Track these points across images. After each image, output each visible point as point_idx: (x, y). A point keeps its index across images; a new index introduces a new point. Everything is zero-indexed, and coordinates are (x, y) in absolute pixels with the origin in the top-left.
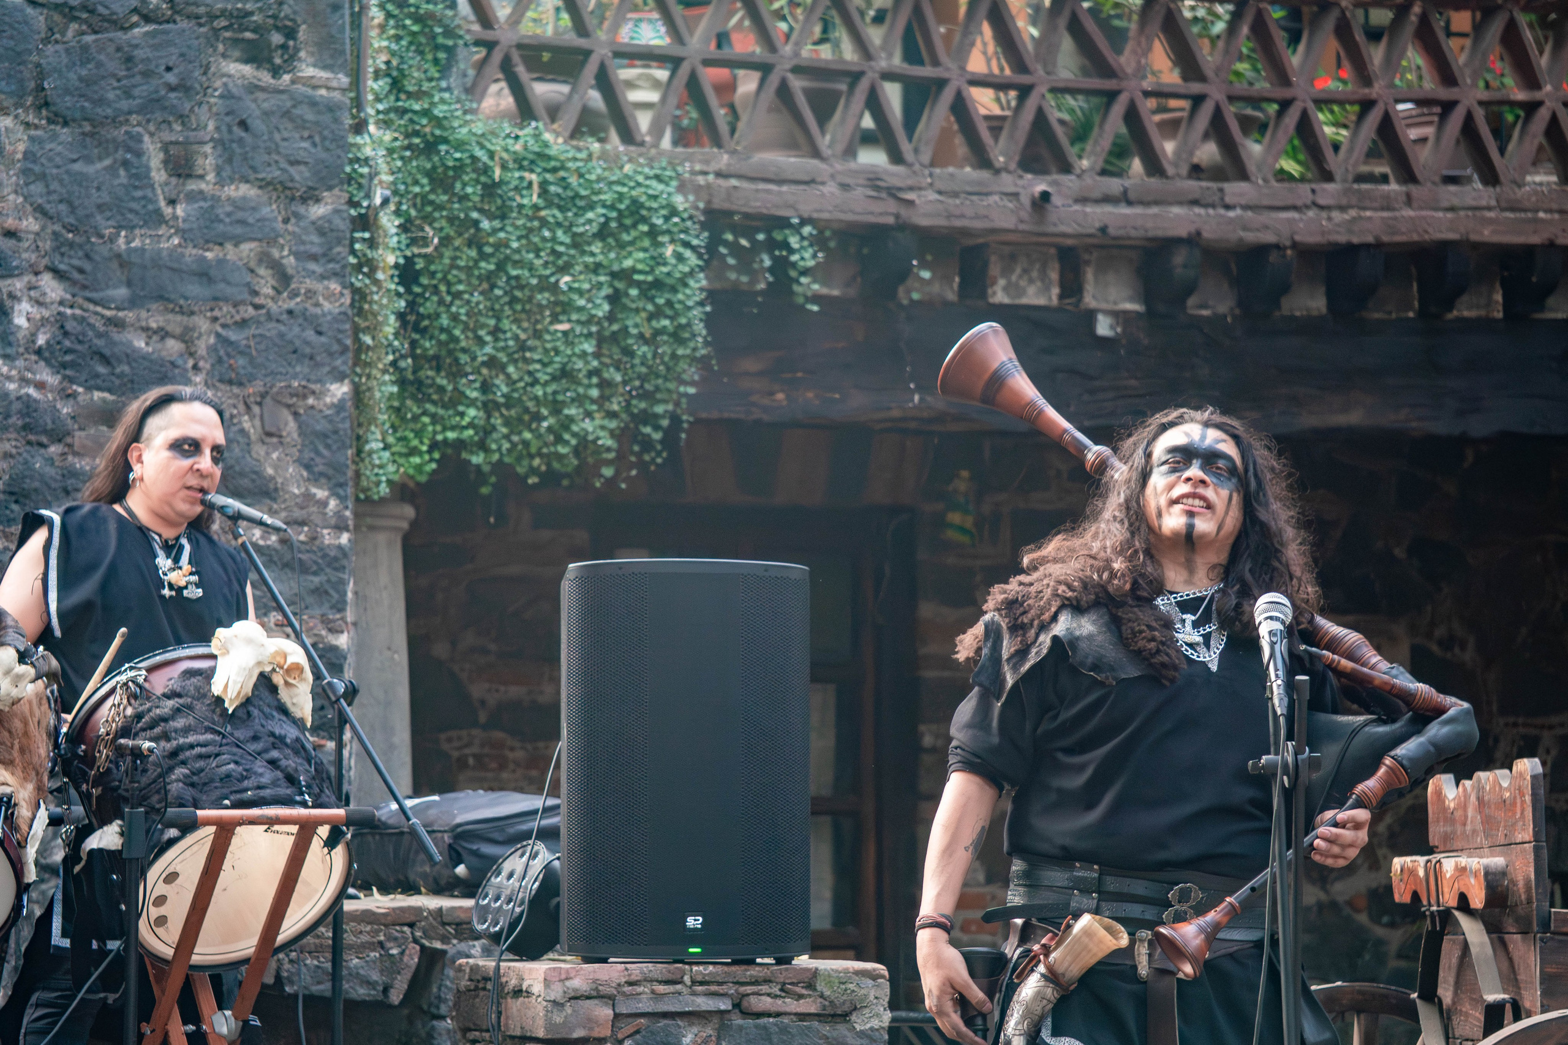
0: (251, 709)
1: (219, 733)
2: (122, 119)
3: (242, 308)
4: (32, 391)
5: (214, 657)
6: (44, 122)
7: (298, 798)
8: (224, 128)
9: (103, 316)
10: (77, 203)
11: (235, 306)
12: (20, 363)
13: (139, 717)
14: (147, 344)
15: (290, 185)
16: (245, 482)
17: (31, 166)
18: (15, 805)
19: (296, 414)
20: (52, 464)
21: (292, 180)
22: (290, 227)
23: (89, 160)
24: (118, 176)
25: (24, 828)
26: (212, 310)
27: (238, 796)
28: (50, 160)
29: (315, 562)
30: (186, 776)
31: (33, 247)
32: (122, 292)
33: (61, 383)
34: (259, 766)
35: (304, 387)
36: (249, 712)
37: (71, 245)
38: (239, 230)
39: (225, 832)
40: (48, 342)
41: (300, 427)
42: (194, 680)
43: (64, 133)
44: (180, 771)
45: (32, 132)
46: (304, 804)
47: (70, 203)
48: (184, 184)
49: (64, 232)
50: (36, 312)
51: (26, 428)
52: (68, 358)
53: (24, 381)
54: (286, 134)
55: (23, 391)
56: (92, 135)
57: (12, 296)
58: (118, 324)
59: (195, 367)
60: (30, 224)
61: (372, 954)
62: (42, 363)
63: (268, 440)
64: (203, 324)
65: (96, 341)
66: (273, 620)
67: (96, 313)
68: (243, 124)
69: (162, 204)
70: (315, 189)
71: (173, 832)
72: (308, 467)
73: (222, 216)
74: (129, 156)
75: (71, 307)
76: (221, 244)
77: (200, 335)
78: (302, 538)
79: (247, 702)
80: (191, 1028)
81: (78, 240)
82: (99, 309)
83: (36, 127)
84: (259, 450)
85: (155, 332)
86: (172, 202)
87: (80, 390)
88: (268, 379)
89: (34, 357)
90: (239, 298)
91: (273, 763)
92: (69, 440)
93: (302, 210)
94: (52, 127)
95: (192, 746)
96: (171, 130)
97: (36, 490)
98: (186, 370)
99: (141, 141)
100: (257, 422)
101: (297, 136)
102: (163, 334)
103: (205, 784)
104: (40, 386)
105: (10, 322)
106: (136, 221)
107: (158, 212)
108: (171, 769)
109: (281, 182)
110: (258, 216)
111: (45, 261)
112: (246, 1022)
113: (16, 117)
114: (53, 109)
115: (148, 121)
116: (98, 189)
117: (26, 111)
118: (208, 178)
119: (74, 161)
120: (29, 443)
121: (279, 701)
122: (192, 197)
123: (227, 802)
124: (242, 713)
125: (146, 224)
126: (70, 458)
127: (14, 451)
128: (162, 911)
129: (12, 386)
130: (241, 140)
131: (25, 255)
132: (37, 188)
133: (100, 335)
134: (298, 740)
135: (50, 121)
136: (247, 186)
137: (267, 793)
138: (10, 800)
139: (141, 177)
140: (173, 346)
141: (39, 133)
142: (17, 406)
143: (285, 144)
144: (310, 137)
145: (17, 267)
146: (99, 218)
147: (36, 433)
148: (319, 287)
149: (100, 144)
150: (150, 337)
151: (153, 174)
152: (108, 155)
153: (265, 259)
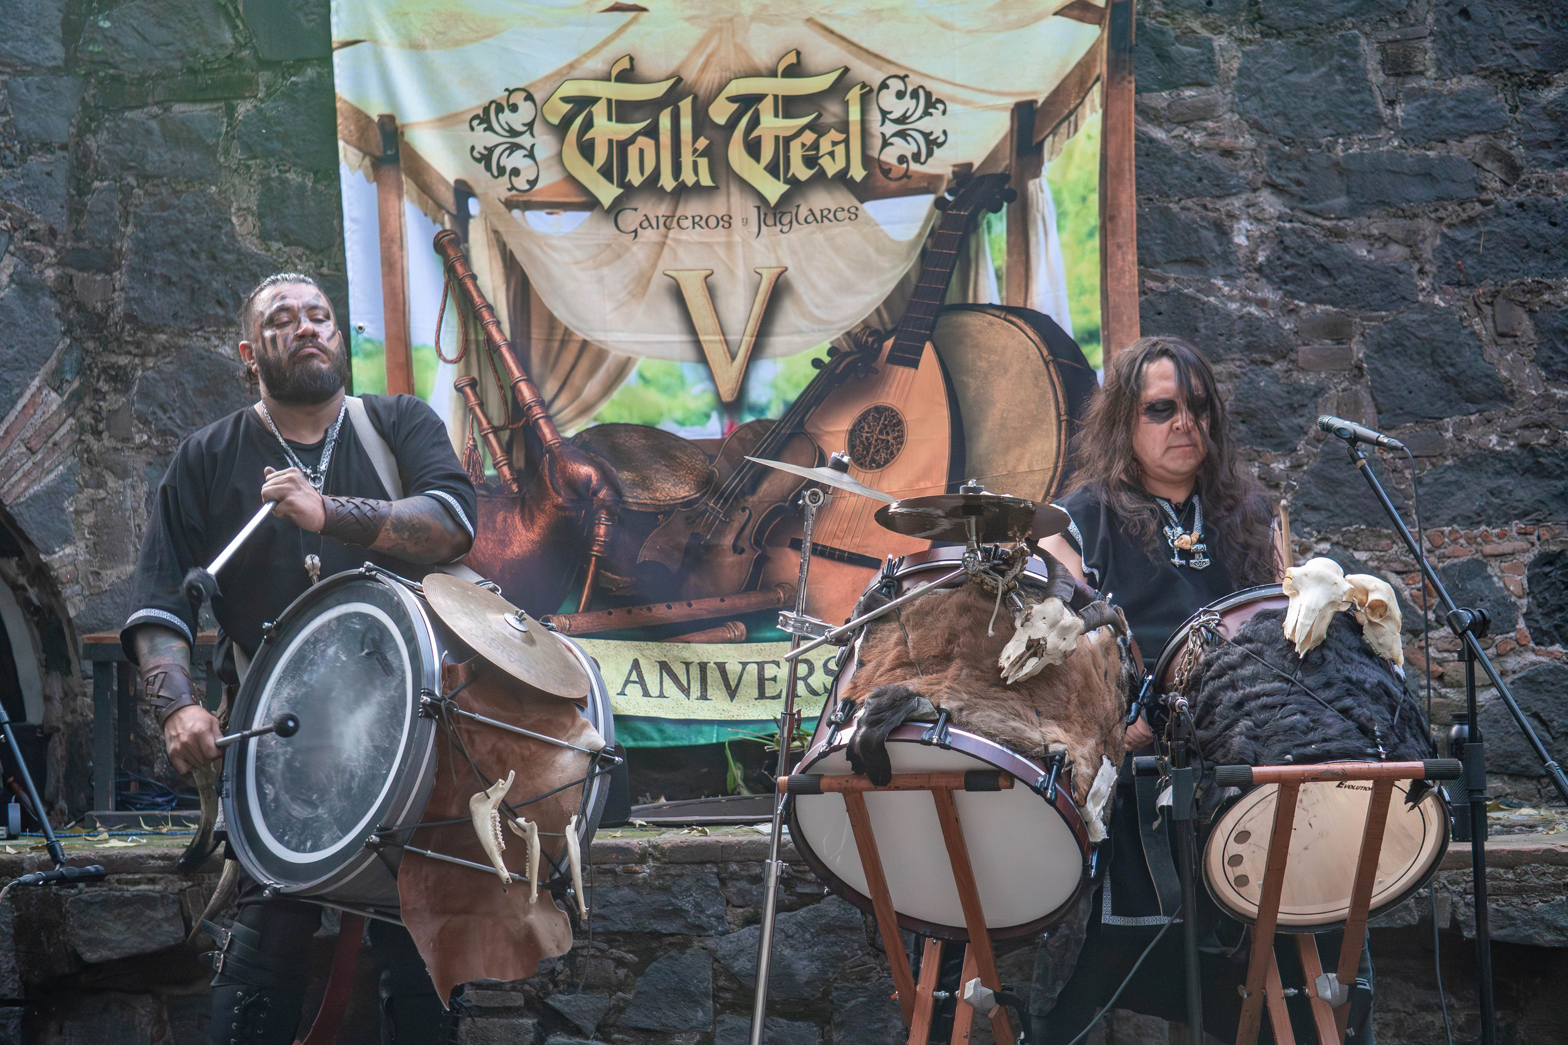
0: (1326, 652)
1: (1288, 681)
2: (1336, 23)
3: (1468, 206)
4: (1253, 310)
5: (1285, 598)
6: (1258, 36)
7: (1370, 751)
8: (1444, 21)
9: (1322, 227)
10: (1291, 116)
11: (1461, 204)
12: (1241, 282)
13: (1208, 664)
14: (1369, 252)
15: (1517, 71)
16: (1478, 387)
17: (1245, 82)
18: (1071, 763)
19: (1531, 312)
20: (1277, 382)
21: (1520, 66)
22: (1518, 116)
23: (1303, 69)
24: (1334, 82)
25: (1083, 786)
26: (1437, 210)
27: (1301, 750)
28: (1264, 74)
29: (1558, 465)
30: (1249, 729)
31: (1251, 164)
32: (1342, 200)
33: (1282, 299)
34: (1329, 716)
35: (1539, 282)
36: (1323, 655)
37: (1289, 158)
38: (1463, 124)
39: (1289, 789)
40: (1268, 259)
41: (1536, 325)
42: (1267, 623)
43: (1277, 44)
44: (1245, 723)
45: (1247, 48)
46: (1377, 757)
47: (1285, 115)
48: (1403, 83)
49: (1280, 144)
50: (1255, 229)
51: (1249, 347)
52: (1289, 273)
53: (1246, 300)
54: (1511, 18)
55: (1245, 310)
56: (1305, 44)
57: (1231, 216)
58: (1338, 234)
59: (1421, 271)
60: (1247, 141)
61: (1558, 898)
62: (1264, 281)
63: (1501, 341)
64: (1426, 226)
65: (1316, 253)
66: (1514, 529)
67: (1316, 225)
68: (1465, 13)
69: (1381, 105)
70: (1545, 72)
71: (1233, 791)
72: (1545, 366)
73: (1444, 112)
74: (1344, 61)
75: (1291, 221)
76: (1444, 141)
77: (1425, 238)
78: (1542, 441)
79: (1323, 645)
80: (1292, 991)
81: (1294, 152)
82: (1318, 220)
83: (1251, 42)
84: (1492, 352)
85: (1377, 239)
86: (1391, 103)
87: (1302, 304)
88: (1499, 278)
89: (1255, 275)
90: (1466, 195)
91: (1345, 712)
92: (1293, 356)
93: (1531, 95)
94: (1267, 40)
95: (1258, 696)
96: (1389, 28)
97: (1261, 409)
98: (1411, 275)
99: (1357, 44)
100: (1490, 324)
101: (1524, 18)
102: (1386, 240)
103: (1269, 737)
104: (1262, 303)
105: (1230, 241)
106: (1354, 126)
107: (1377, 115)
108: (1236, 721)
109: (1506, 70)
110: (1483, 108)
111: (1263, 177)
112: (1353, 987)
113: (1231, 34)
114: (1267, 22)
115: (1364, 22)
116: (1314, 98)
117: (1240, 29)
118: (1428, 74)
119: (1289, 72)
120: (1253, 362)
121: (1362, 641)
122: (1411, 95)
123: (1289, 757)
124: (1315, 658)
125: (1364, 129)
126: (1295, 374)
127: (1238, 371)
128: (1239, 870)
129: (1234, 306)
130: (1462, 32)
131: (1242, 173)
132: (1252, 104)
133: (1319, 247)
134: (1380, 684)
135: (1264, 35)
136: (1472, 77)
137: (1333, 746)
138: (1063, 758)
139: (1358, 81)
140: (1397, 251)
141: (1253, 48)
142: (1239, 326)
143: (1512, 28)
144: (1539, 17)
145: (1234, 187)
146: (1315, 127)
147: (1261, 352)
148: (1552, 175)
149: (1316, 51)
150: (1372, 245)
151: (1371, 76)
152: (1323, 64)
153: (1491, 151)
